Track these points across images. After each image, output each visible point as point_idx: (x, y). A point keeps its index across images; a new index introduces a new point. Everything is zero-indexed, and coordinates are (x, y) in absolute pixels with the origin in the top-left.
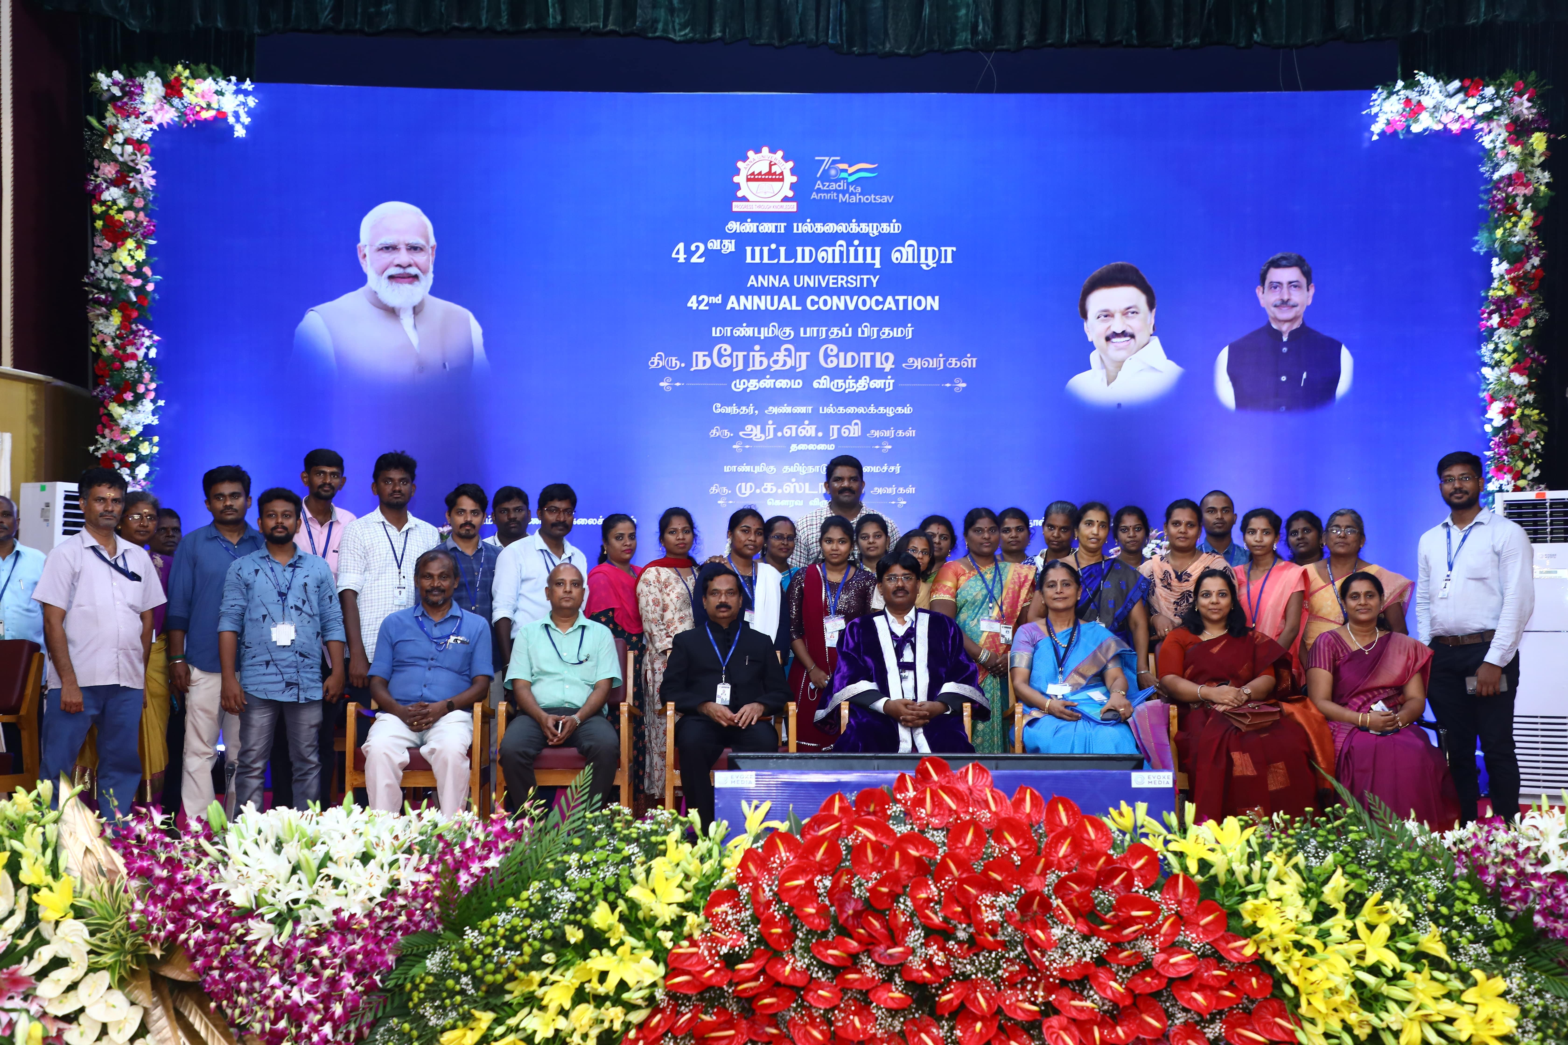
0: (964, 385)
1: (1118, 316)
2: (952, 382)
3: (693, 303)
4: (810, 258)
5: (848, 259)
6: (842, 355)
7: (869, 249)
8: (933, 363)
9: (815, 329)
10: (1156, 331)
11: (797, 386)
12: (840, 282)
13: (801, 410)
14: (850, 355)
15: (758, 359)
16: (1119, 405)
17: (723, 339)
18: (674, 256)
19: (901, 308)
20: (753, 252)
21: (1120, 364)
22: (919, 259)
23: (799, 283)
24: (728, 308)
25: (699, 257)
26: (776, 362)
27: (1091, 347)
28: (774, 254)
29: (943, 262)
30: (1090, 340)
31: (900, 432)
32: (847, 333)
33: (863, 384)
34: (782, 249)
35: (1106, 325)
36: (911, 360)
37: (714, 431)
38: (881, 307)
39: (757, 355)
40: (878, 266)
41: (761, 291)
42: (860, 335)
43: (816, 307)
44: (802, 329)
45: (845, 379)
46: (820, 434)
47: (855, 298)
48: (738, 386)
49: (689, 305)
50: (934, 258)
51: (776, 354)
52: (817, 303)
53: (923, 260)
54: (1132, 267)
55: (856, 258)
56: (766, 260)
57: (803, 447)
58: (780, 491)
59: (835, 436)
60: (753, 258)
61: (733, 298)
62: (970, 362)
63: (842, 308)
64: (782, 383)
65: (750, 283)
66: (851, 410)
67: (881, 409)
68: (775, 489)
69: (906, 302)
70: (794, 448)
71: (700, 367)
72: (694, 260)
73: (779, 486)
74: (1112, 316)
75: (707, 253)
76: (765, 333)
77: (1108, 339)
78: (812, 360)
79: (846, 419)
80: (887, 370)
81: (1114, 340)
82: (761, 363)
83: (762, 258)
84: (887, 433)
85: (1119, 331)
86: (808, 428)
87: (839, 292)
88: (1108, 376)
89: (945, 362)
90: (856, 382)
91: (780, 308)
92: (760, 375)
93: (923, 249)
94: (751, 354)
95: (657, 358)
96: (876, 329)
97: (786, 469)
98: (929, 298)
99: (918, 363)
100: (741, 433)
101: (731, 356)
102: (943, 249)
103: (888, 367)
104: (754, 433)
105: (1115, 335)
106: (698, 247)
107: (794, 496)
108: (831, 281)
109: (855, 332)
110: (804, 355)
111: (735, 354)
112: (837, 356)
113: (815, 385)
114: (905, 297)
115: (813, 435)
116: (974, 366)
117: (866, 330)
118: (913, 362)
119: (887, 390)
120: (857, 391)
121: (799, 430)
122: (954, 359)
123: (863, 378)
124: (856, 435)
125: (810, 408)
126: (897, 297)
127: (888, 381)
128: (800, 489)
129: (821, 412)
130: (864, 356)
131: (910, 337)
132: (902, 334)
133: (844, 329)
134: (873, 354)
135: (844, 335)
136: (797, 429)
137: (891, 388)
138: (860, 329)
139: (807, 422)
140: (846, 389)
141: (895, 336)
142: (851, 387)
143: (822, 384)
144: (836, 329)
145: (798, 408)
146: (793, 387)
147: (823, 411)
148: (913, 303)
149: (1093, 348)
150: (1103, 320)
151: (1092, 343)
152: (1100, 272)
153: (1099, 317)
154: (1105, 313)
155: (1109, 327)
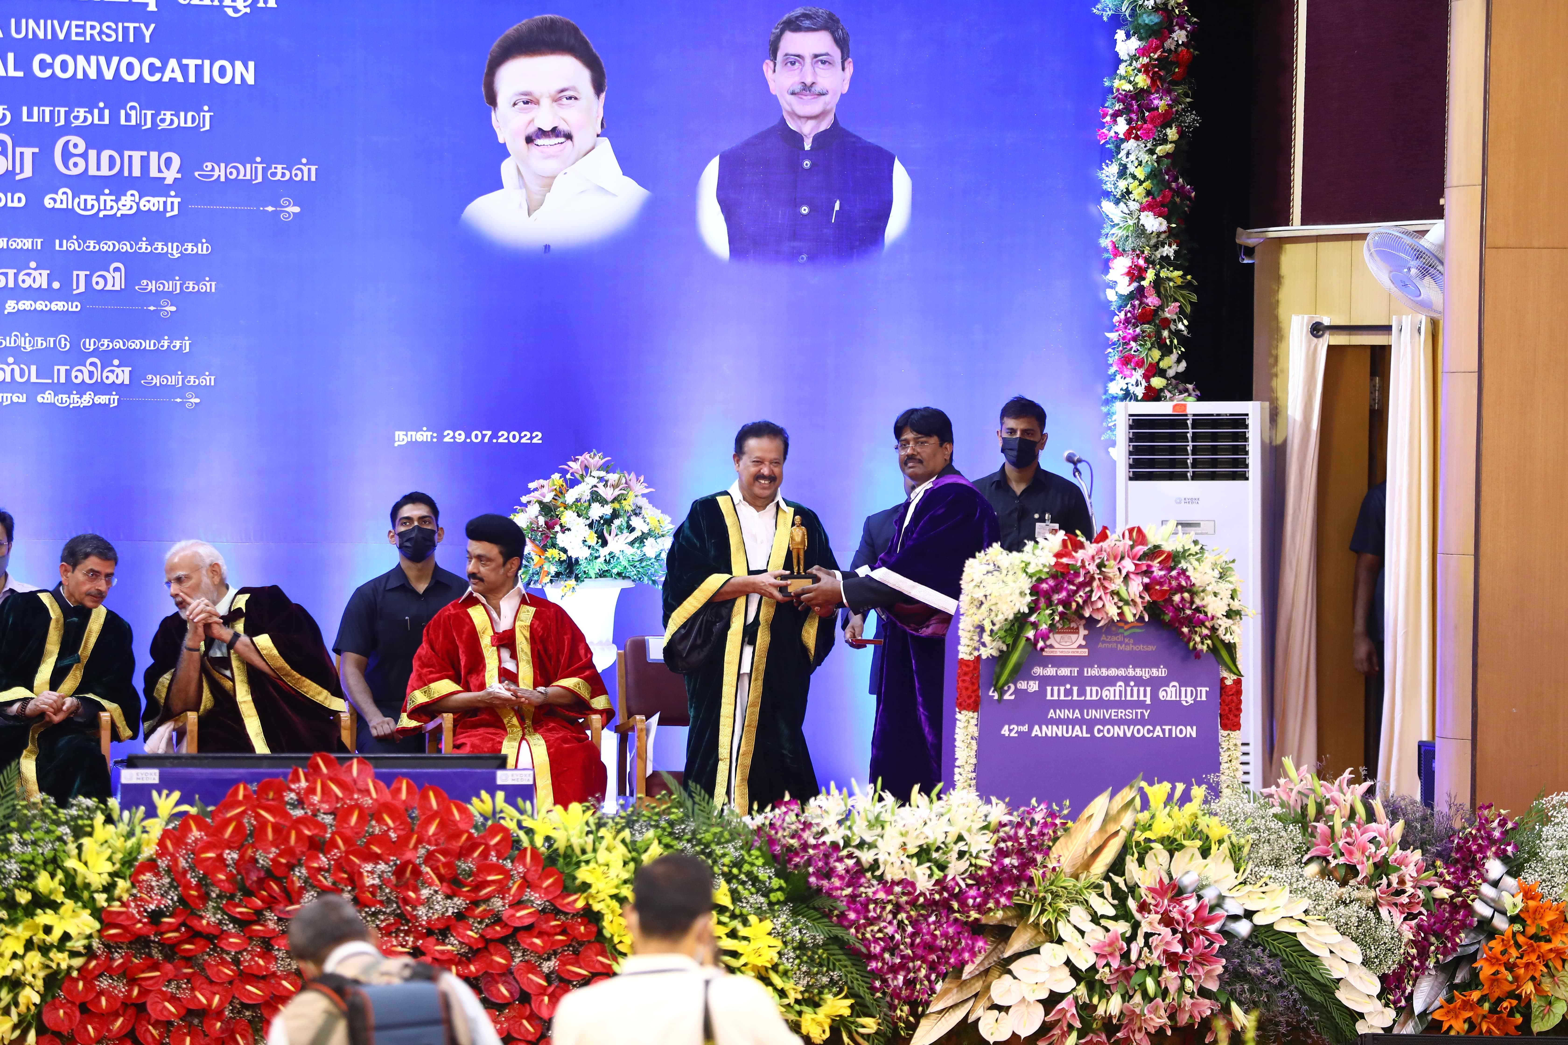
0: (297, 209)
1: (545, 102)
6: (92, 154)
8: (245, 172)
9: (47, 110)
10: (607, 129)
11: (16, 204)
12: (88, 32)
13: (24, 243)
14: (106, 154)
16: (547, 247)
19: (192, 79)
21: (548, 182)
23: (18, 31)
27: (503, 152)
29: (261, 5)
30: (501, 141)
31: (191, 284)
32: (101, 118)
33: (128, 203)
35: (528, 117)
36: (209, 165)
38: (158, 76)
40: (152, 7)
42: (123, 122)
43: (48, 73)
44: (25, 109)
45: (98, 195)
46: (56, 285)
47: (115, 60)
52: (51, 66)
54: (567, 24)
57: (26, 305)
59: (82, 289)
62: (307, 172)
63: (93, 75)
66: (108, 246)
67: (159, 245)
69: (199, 69)
70: (11, 306)
74: (537, 103)
77: (529, 140)
78: (42, 161)
79: (100, 262)
80: (169, 181)
81: (539, 142)
84: (168, 286)
85: (547, 128)
86: (35, 273)
87: (88, 49)
88: (529, 200)
89: (265, 170)
90: (117, 201)
96: (149, 113)
98: (239, 64)
99: (220, 172)
103: (171, 176)
105: (542, 133)
107: (11, 386)
108: (74, 30)
109: (115, 117)
110: (28, 152)
112: (84, 156)
113: (48, 203)
114: (199, 62)
115: (45, 286)
116: (313, 179)
117: (133, 113)
118: (213, 170)
119: (168, 215)
120: (119, 215)
121: (21, 277)
122: (280, 167)
123: (129, 193)
124: (117, 287)
125: (39, 241)
126: (185, 61)
127: (170, 200)
128: (22, 376)
129: (57, 248)
130: (130, 157)
131: (207, 127)
132: (193, 122)
133: (96, 111)
134: (145, 153)
135: (96, 121)
136: (16, 275)
137: (176, 212)
138: (123, 112)
139: (33, 264)
140: (99, 210)
141: (182, 124)
142: (108, 207)
143: (59, 201)
144: (82, 110)
145: (18, 240)
146: (10, 204)
147: (61, 246)
148: (211, 72)
149: (508, 155)
150: (521, 109)
151: (504, 145)
152: (517, 30)
153: (515, 104)
154: (525, 98)
155: (532, 121)
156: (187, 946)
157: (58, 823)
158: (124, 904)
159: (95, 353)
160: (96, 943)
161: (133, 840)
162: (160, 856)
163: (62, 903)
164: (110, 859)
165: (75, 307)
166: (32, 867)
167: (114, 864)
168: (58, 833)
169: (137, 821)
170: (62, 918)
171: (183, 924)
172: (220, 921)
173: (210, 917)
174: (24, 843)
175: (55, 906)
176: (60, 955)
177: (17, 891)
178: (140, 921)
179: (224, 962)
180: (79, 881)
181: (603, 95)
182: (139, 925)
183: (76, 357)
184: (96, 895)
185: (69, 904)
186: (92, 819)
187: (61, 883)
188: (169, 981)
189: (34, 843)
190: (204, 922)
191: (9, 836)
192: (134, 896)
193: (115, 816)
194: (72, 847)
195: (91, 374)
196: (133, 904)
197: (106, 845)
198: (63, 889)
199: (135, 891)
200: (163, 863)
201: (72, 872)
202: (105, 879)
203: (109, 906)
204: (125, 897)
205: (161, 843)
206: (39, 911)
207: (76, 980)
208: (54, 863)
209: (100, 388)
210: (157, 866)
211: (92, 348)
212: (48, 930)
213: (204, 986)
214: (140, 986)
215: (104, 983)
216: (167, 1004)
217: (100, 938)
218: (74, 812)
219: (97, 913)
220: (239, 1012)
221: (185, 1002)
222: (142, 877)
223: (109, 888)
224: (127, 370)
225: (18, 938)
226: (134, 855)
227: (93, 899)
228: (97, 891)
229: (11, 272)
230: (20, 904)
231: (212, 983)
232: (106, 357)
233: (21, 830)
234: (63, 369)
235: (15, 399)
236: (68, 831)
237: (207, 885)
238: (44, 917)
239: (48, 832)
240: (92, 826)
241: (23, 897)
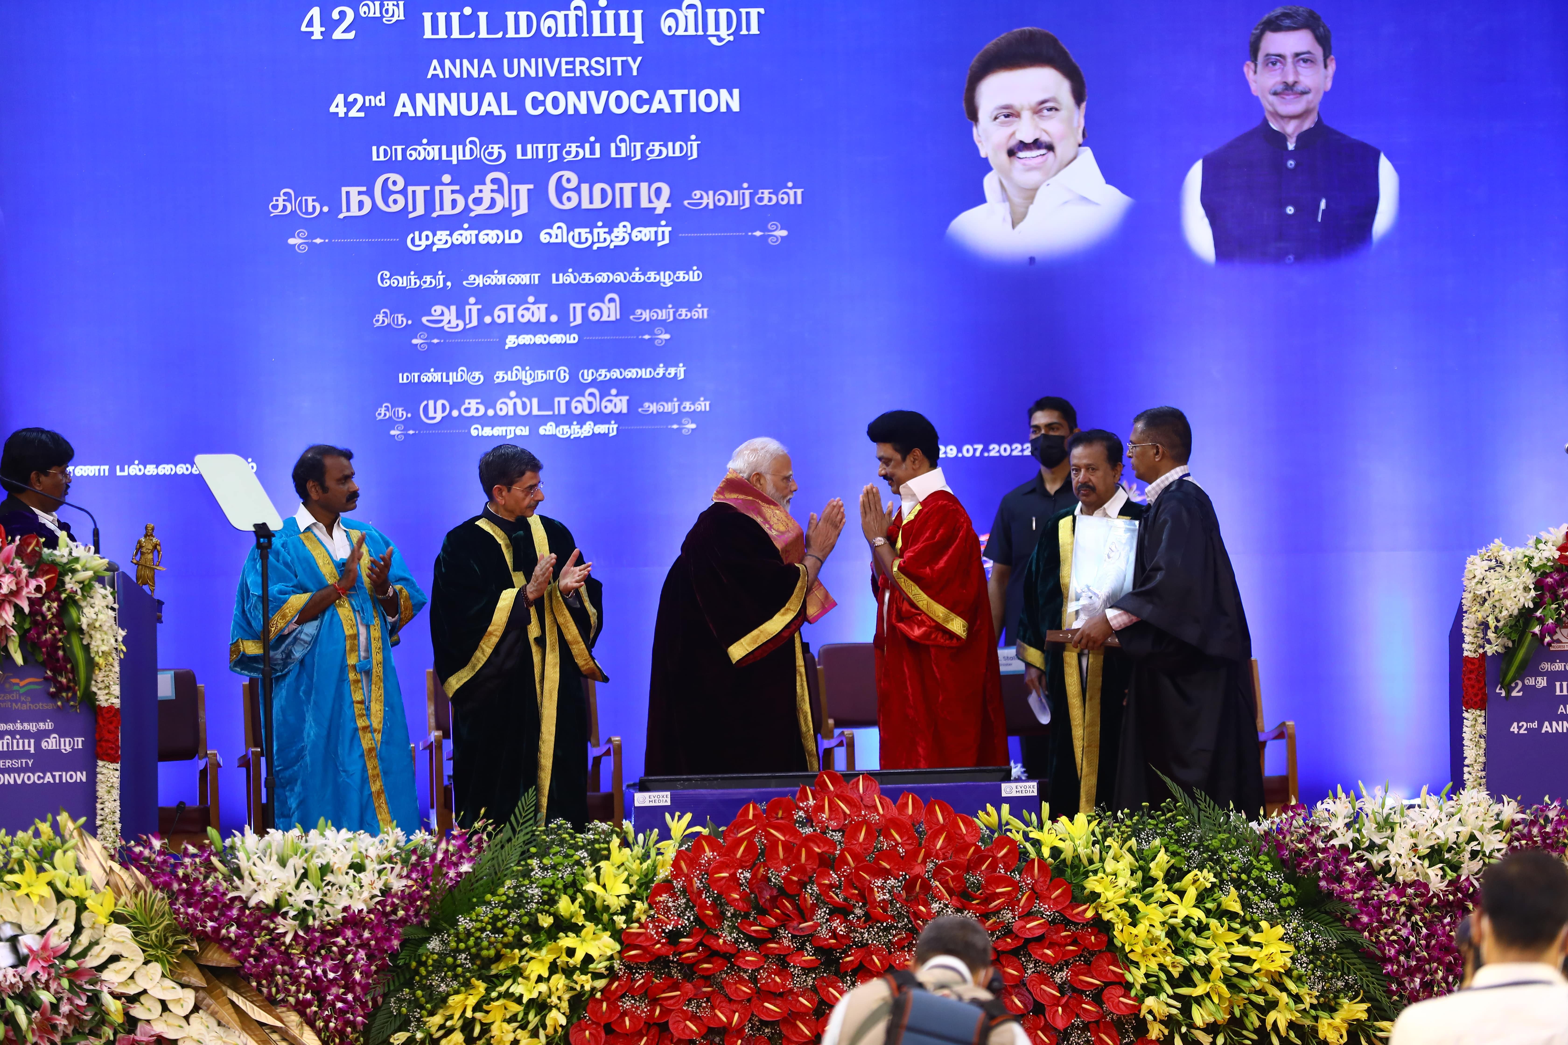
0: (784, 233)
1: (1026, 115)
2: (764, 229)
3: (338, 106)
4: (529, 31)
5: (590, 30)
6: (585, 187)
7: (624, 14)
8: (733, 198)
9: (541, 146)
10: (1087, 139)
11: (513, 241)
12: (578, 68)
13: (523, 279)
14: (598, 187)
15: (448, 198)
16: (1032, 260)
17: (390, 166)
18: (304, 28)
19: (679, 109)
20: (435, 21)
21: (1031, 194)
22: (705, 28)
23: (511, 71)
24: (397, 114)
25: (346, 31)
26: (478, 201)
27: (985, 166)
28: (468, 24)
29: (744, 32)
30: (983, 154)
31: (683, 311)
32: (592, 152)
33: (621, 234)
34: (483, 16)
35: (1009, 130)
36: (698, 193)
37: (381, 317)
38: (645, 108)
39: (447, 190)
40: (639, 40)
41: (449, 86)
42: (613, 154)
43: (541, 110)
44: (519, 147)
45: (592, 227)
46: (554, 318)
47: (604, 94)
48: (418, 242)
49: (333, 109)
50: (729, 28)
51: (477, 188)
52: (543, 103)
53: (711, 30)
54: (1047, 35)
55: (603, 28)
56: (456, 34)
57: (526, 339)
58: (491, 413)
59: (579, 321)
60: (435, 30)
61: (404, 98)
62: (793, 195)
63: (583, 110)
64: (490, 237)
65: (431, 72)
66: (603, 278)
67: (652, 274)
68: (482, 409)
69: (686, 98)
70: (511, 341)
71: (355, 212)
72: (338, 35)
73: (490, 404)
74: (1017, 115)
75: (358, 23)
76: (459, 154)
77: (1011, 153)
78: (538, 197)
79: (595, 293)
80: (659, 211)
81: (1021, 154)
82: (454, 203)
83: (449, 30)
84: (662, 314)
85: (1029, 140)
86: (533, 308)
87: (578, 84)
88: (1013, 213)
89: (752, 196)
90: (610, 233)
91: (483, 113)
92: (452, 223)
93: (711, 12)
94: (438, 189)
95: (281, 199)
96: (638, 145)
97: (500, 376)
98: (724, 92)
99: (708, 199)
100: (424, 320)
101: (403, 192)
102: (743, 11)
103: (661, 205)
104: (446, 318)
105: (1023, 146)
106: (343, 14)
107: (514, 420)
108: (564, 67)
109: (605, 150)
110: (524, 189)
111: (410, 189)
112: (577, 190)
113: (544, 238)
114: (685, 92)
115: (543, 320)
116: (799, 202)
117: (623, 145)
118: (701, 198)
119: (659, 244)
120: (612, 247)
121: (520, 312)
122: (766, 192)
123: (621, 224)
124: (612, 318)
125: (537, 276)
126: (671, 92)
127: (660, 229)
128: (524, 408)
129: (554, 281)
130: (621, 189)
131: (695, 156)
132: (681, 151)
133: (587, 146)
134: (635, 185)
135: (588, 156)
136: (515, 310)
137: (667, 241)
138: (613, 145)
139: (531, 299)
140: (593, 243)
141: (671, 154)
142: (602, 240)
143: (554, 236)
144: (574, 145)
145: (517, 276)
146: (507, 241)
147: (557, 279)
148: (697, 101)
149: (989, 169)
150: (1003, 124)
151: (986, 159)
152: (996, 44)
153: (996, 118)
154: (1006, 111)
155: (1013, 134)
156: (705, 966)
157: (576, 848)
158: (642, 926)
159: (594, 383)
160: (617, 965)
161: (649, 862)
162: (675, 877)
163: (583, 926)
164: (626, 881)
165: (572, 339)
166: (553, 891)
167: (631, 886)
168: (576, 857)
169: (651, 843)
170: (583, 941)
171: (701, 944)
172: (736, 939)
173: (726, 937)
174: (544, 868)
175: (577, 929)
176: (583, 977)
177: (539, 915)
178: (658, 942)
179: (741, 981)
180: (598, 903)
181: (1084, 105)
182: (658, 946)
183: (575, 388)
184: (615, 917)
185: (590, 926)
186: (608, 843)
187: (581, 907)
188: (690, 1000)
189: (554, 867)
190: (721, 941)
191: (529, 861)
192: (653, 917)
193: (631, 839)
194: (590, 871)
195: (590, 405)
196: (651, 925)
197: (622, 868)
198: (583, 912)
199: (652, 912)
200: (678, 884)
201: (592, 895)
202: (623, 901)
203: (628, 928)
204: (643, 918)
205: (676, 864)
206: (561, 934)
207: (600, 1001)
208: (573, 887)
209: (600, 418)
210: (674, 888)
211: (590, 378)
212: (571, 952)
213: (724, 1004)
214: (661, 1006)
215: (627, 1004)
216: (688, 1023)
217: (621, 960)
218: (590, 836)
219: (617, 935)
220: (759, 1030)
221: (705, 1020)
222: (659, 899)
223: (627, 910)
224: (625, 399)
225: (542, 961)
226: (650, 876)
227: (613, 921)
228: (615, 914)
229: (511, 308)
230: (543, 928)
231: (730, 1001)
232: (604, 388)
233: (541, 856)
234: (563, 400)
235: (518, 433)
236: (586, 855)
237: (721, 905)
238: (567, 941)
239: (567, 856)
240: (608, 849)
241: (546, 921)
